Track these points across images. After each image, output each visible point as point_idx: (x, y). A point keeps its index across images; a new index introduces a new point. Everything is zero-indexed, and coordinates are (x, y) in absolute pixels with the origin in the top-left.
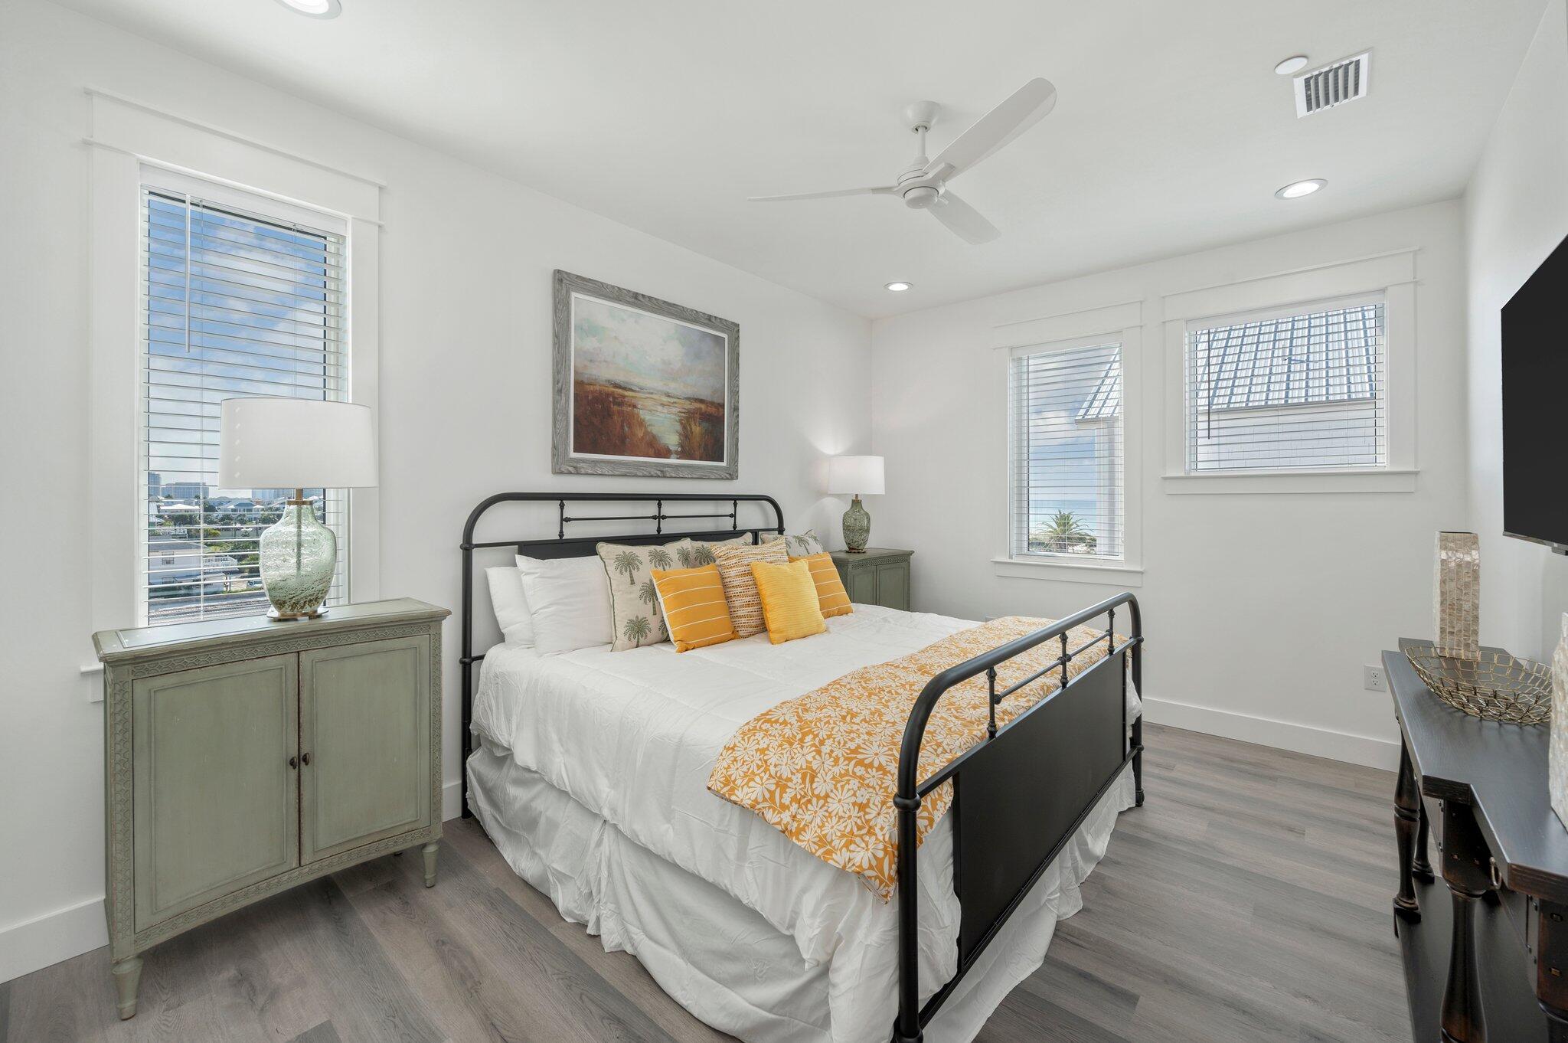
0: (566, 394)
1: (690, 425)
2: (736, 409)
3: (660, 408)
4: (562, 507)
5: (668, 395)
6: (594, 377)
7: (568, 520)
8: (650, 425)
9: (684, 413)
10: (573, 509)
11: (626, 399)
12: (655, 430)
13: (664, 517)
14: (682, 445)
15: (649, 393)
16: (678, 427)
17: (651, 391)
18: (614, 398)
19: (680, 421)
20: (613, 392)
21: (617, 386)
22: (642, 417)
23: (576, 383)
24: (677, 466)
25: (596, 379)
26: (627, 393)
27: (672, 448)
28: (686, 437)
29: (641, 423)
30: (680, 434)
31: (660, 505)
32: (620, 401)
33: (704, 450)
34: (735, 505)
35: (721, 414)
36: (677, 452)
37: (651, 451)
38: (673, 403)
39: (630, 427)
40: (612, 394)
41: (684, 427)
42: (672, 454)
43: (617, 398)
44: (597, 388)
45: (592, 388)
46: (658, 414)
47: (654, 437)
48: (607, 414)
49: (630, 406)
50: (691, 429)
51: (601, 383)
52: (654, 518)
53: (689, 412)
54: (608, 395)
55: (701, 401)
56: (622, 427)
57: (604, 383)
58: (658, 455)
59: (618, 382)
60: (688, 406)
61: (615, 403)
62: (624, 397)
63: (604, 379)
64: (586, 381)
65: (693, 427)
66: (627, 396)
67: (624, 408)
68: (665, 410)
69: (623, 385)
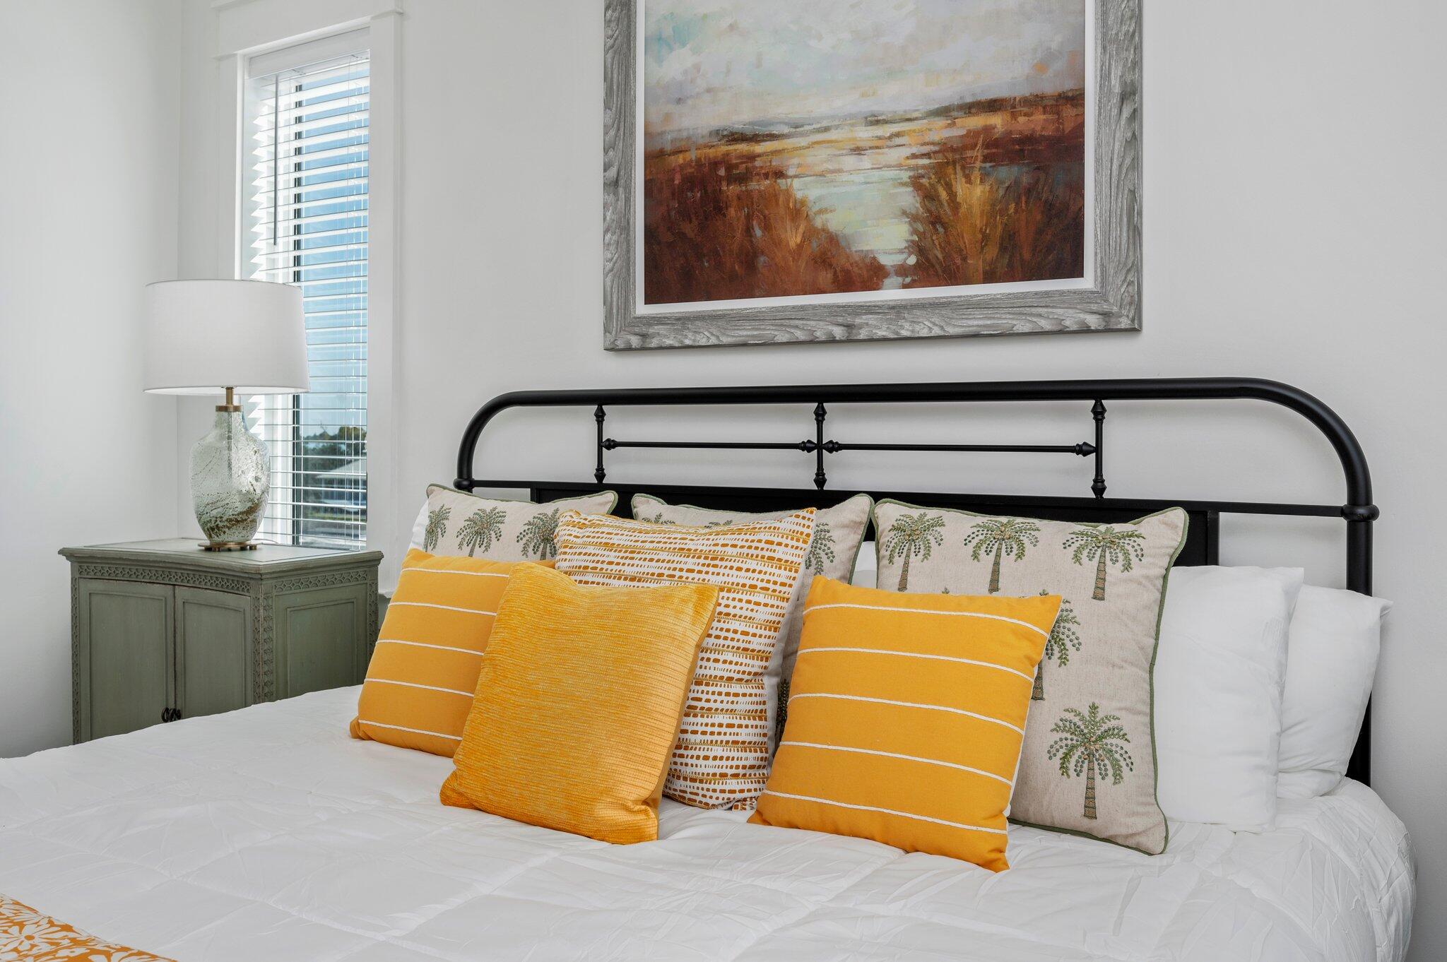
0: (625, 189)
1: (949, 187)
2: (1131, 93)
3: (850, 161)
4: (600, 417)
5: (874, 120)
6: (685, 134)
7: (612, 445)
8: (821, 212)
9: (927, 155)
10: (621, 423)
11: (758, 163)
12: (834, 222)
13: (835, 447)
14: (919, 248)
15: (819, 131)
16: (909, 199)
17: (825, 124)
18: (730, 168)
19: (916, 183)
20: (727, 154)
21: (736, 137)
22: (799, 195)
23: (648, 157)
24: (898, 309)
25: (688, 138)
26: (759, 148)
27: (887, 261)
28: (935, 220)
29: (797, 212)
30: (914, 218)
31: (820, 416)
32: (741, 171)
33: (1003, 249)
34: (1099, 414)
35: (1068, 126)
36: (902, 270)
37: (825, 277)
38: (890, 138)
39: (767, 227)
40: (724, 161)
41: (928, 196)
42: (886, 275)
43: (736, 166)
44: (692, 155)
45: (680, 159)
46: (845, 177)
47: (833, 240)
48: (717, 206)
49: (766, 176)
50: (952, 195)
51: (701, 141)
52: (805, 447)
53: (945, 148)
54: (715, 164)
55: (993, 106)
56: (748, 230)
57: (707, 140)
58: (845, 283)
59: (738, 127)
60: (941, 131)
61: (733, 179)
62: (752, 157)
63: (705, 132)
64: (668, 148)
65: (960, 187)
66: (759, 156)
67: (753, 185)
68: (866, 162)
69: (749, 131)
